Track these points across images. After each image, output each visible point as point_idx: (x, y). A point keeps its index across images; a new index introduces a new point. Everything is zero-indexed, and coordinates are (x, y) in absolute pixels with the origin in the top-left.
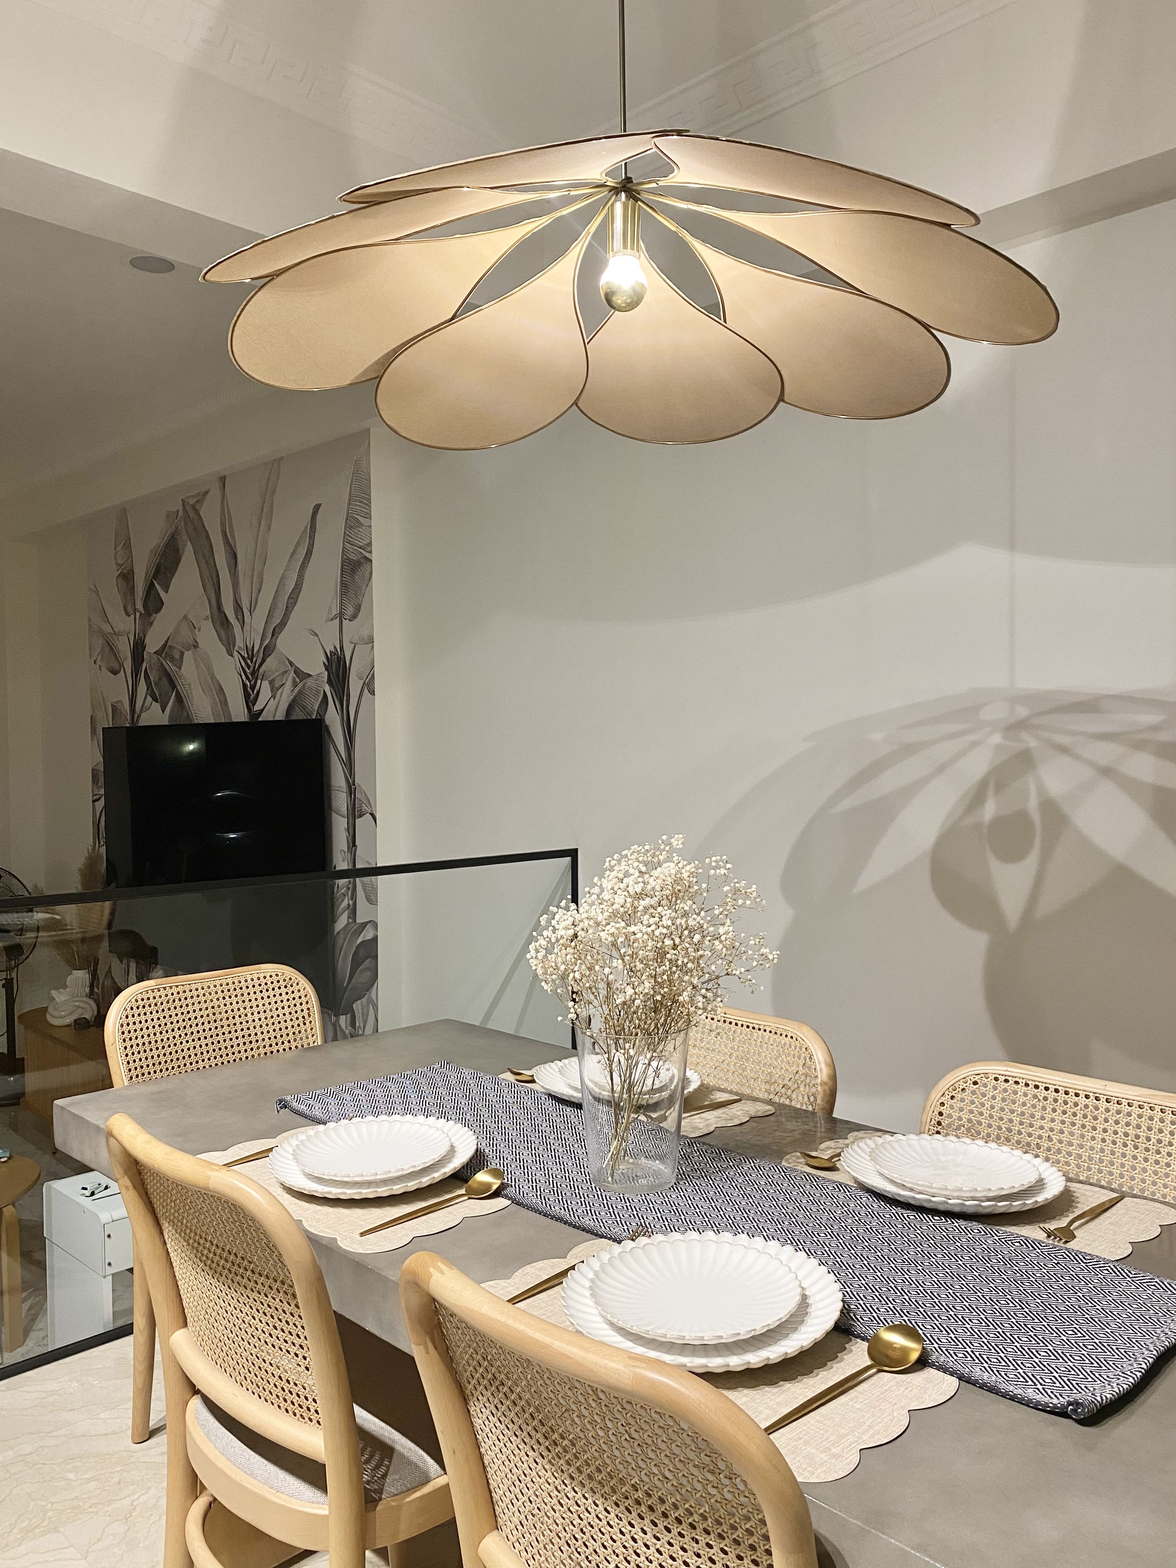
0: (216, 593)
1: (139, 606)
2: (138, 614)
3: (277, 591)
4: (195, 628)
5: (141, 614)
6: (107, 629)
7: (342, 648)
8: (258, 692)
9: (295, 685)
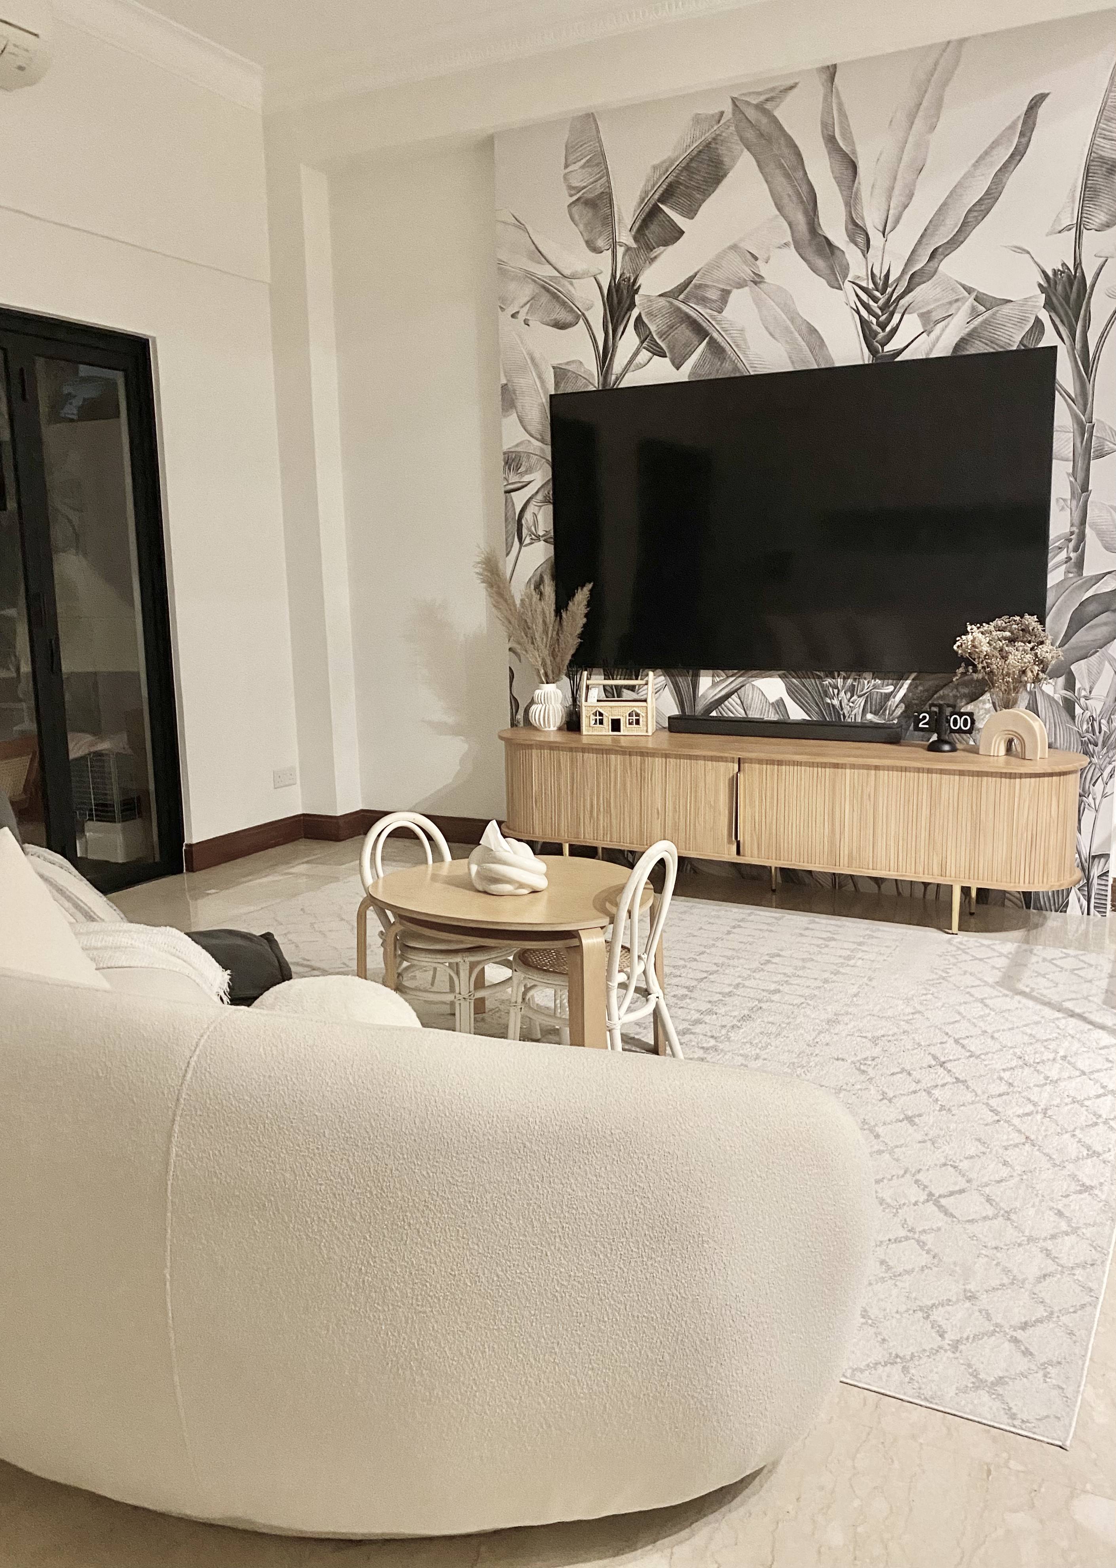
0: (806, 212)
1: (625, 237)
2: (620, 251)
3: (944, 204)
4: (756, 259)
5: (628, 249)
6: (544, 272)
7: (1078, 265)
8: (895, 330)
9: (974, 314)
